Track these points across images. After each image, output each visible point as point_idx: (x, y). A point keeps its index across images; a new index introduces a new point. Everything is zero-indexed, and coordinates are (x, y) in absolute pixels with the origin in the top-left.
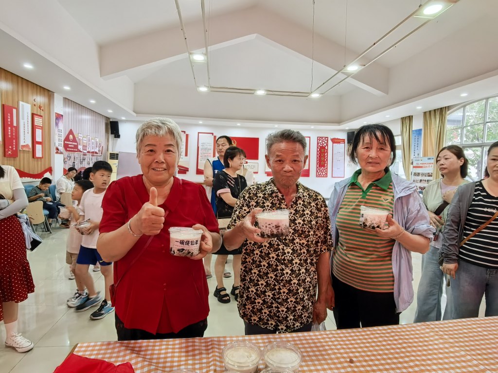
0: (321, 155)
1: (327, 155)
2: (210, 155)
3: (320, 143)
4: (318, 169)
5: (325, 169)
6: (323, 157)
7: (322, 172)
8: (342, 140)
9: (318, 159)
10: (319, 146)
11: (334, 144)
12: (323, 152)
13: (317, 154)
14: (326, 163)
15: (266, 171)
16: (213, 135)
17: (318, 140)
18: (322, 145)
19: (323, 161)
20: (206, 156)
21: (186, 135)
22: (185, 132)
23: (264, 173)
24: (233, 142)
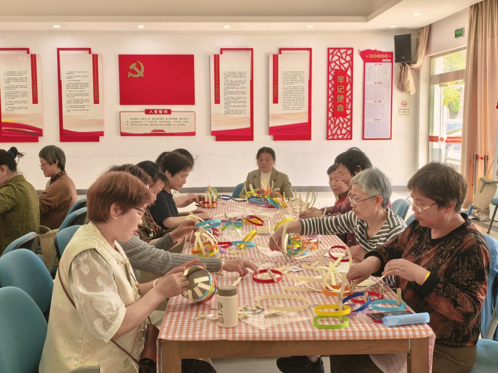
0: (336, 90)
1: (351, 89)
2: (86, 98)
3: (335, 62)
4: (330, 122)
5: (346, 120)
6: (340, 94)
7: (339, 127)
8: (385, 53)
9: (330, 99)
10: (332, 69)
11: (366, 64)
12: (341, 81)
13: (328, 88)
14: (349, 107)
15: (214, 129)
16: (90, 53)
17: (329, 54)
18: (340, 67)
19: (341, 103)
20: (77, 101)
21: (32, 56)
22: (28, 50)
23: (210, 133)
24: (136, 66)
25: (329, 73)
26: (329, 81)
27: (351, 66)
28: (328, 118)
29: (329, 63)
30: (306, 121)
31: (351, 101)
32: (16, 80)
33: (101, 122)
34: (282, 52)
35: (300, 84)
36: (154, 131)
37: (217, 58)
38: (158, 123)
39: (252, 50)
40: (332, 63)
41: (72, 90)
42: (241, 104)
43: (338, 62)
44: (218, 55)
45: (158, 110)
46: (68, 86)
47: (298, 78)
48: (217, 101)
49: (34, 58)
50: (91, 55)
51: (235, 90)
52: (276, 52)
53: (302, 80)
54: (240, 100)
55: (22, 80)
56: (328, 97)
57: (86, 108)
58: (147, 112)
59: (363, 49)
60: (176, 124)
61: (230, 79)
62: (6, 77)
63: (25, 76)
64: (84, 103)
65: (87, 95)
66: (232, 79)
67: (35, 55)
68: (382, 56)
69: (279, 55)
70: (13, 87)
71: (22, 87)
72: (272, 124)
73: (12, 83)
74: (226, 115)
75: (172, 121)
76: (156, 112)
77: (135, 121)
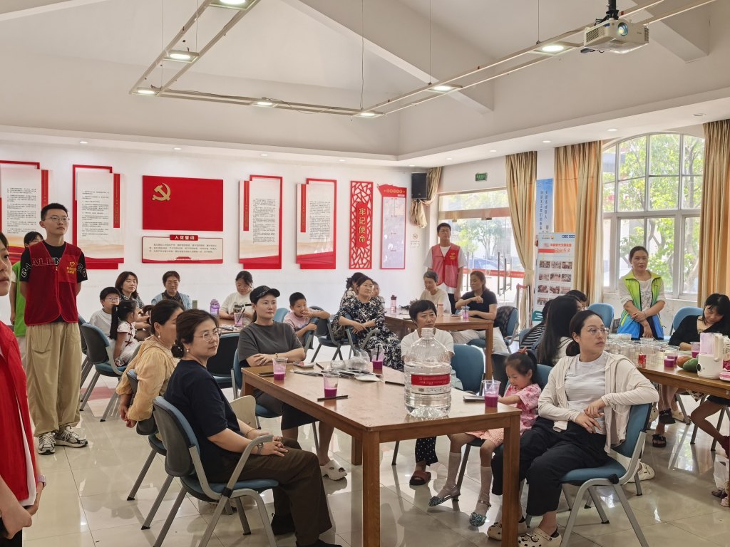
0: (358, 221)
1: (371, 221)
2: (105, 221)
3: (357, 195)
4: (352, 252)
5: (367, 250)
6: (362, 225)
7: (360, 257)
8: (400, 189)
9: (353, 230)
10: (354, 202)
11: (385, 198)
12: (363, 213)
13: (351, 220)
14: (369, 238)
15: (242, 257)
16: (111, 172)
17: (352, 187)
18: (361, 199)
19: (362, 234)
20: (95, 224)
21: (43, 171)
22: (38, 165)
23: (238, 261)
24: (162, 189)
25: (352, 205)
26: (351, 213)
27: (371, 199)
28: (351, 249)
29: (352, 196)
30: (332, 250)
31: (371, 232)
32: (22, 198)
33: (121, 248)
34: (310, 182)
35: (326, 214)
36: (179, 258)
37: (247, 185)
38: (184, 249)
39: (281, 178)
40: (354, 195)
41: (89, 211)
42: (270, 232)
43: (359, 195)
44: (248, 182)
45: (184, 236)
46: (84, 208)
47: (324, 209)
48: (246, 228)
49: (45, 174)
50: (112, 175)
51: (263, 218)
52: (304, 182)
53: (328, 210)
54: (268, 228)
55: (29, 198)
56: (351, 227)
57: (105, 232)
58: (173, 237)
59: (381, 183)
60: (203, 251)
61: (260, 206)
62: (10, 194)
63: (33, 194)
64: (102, 227)
65: (106, 217)
66: (262, 206)
67: (47, 171)
68: (398, 191)
69: (307, 185)
70: (17, 206)
71: (29, 206)
72: (299, 253)
73: (17, 202)
74: (255, 243)
75: (199, 247)
76: (182, 238)
77: (158, 248)
